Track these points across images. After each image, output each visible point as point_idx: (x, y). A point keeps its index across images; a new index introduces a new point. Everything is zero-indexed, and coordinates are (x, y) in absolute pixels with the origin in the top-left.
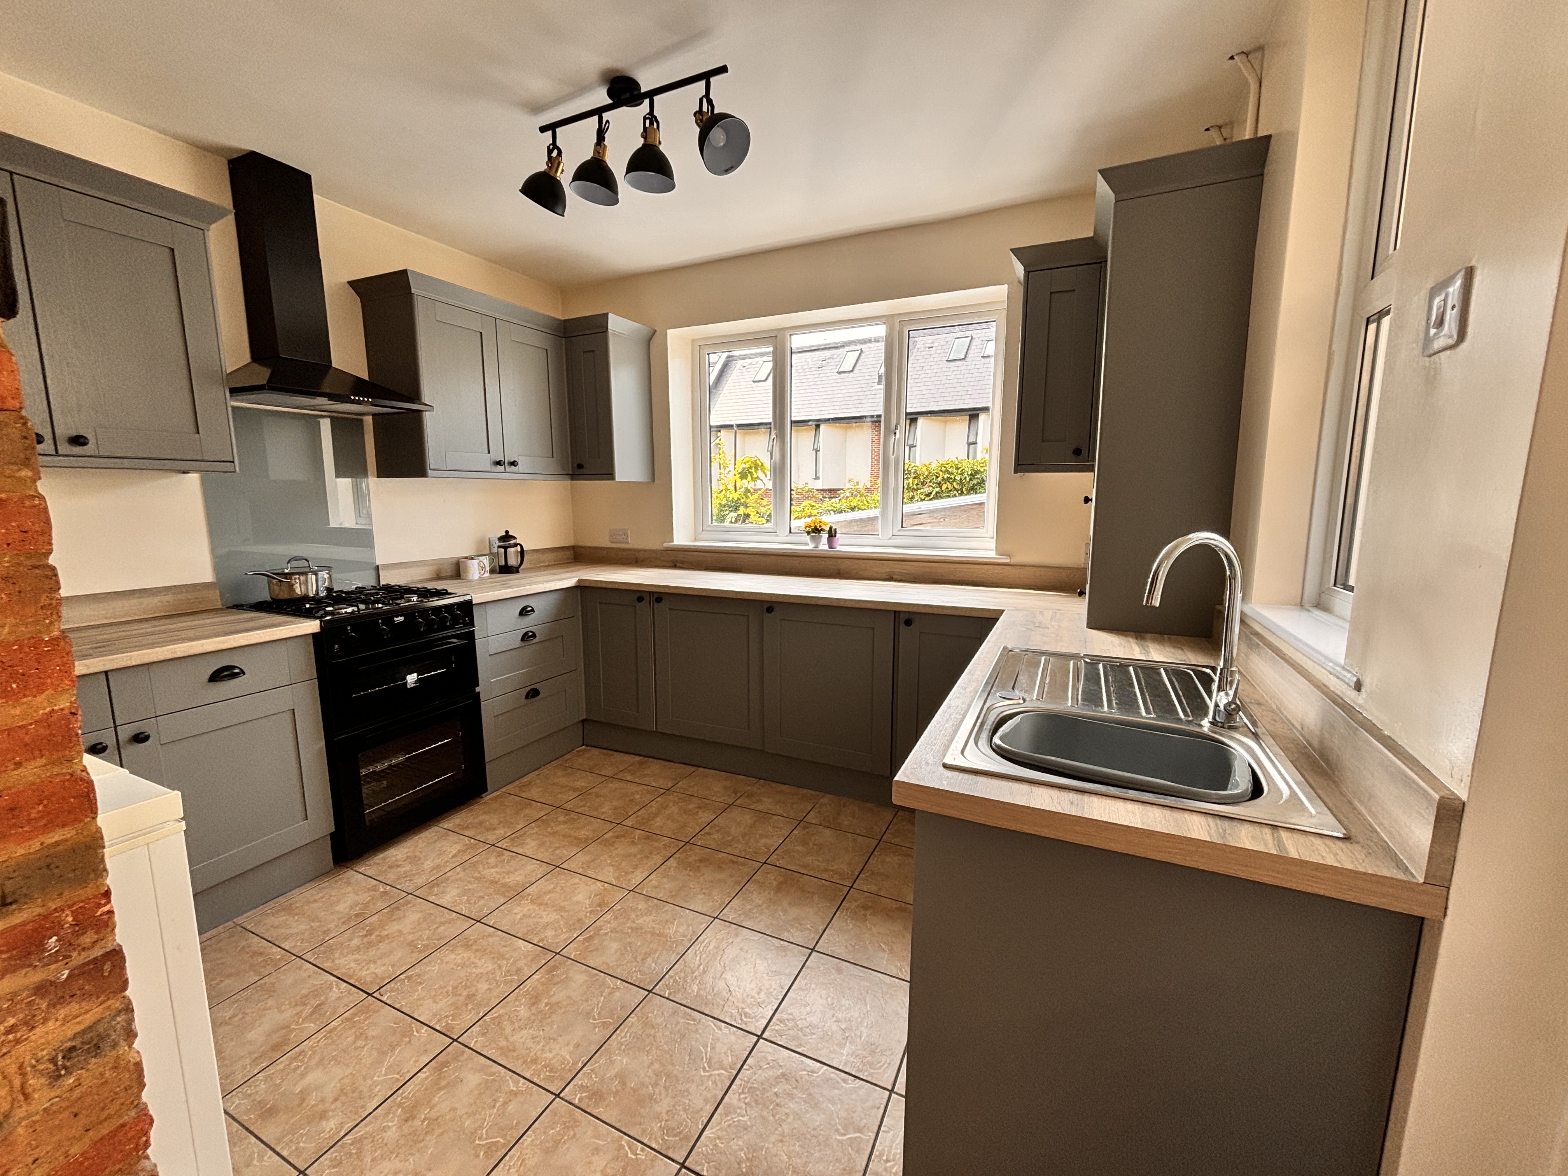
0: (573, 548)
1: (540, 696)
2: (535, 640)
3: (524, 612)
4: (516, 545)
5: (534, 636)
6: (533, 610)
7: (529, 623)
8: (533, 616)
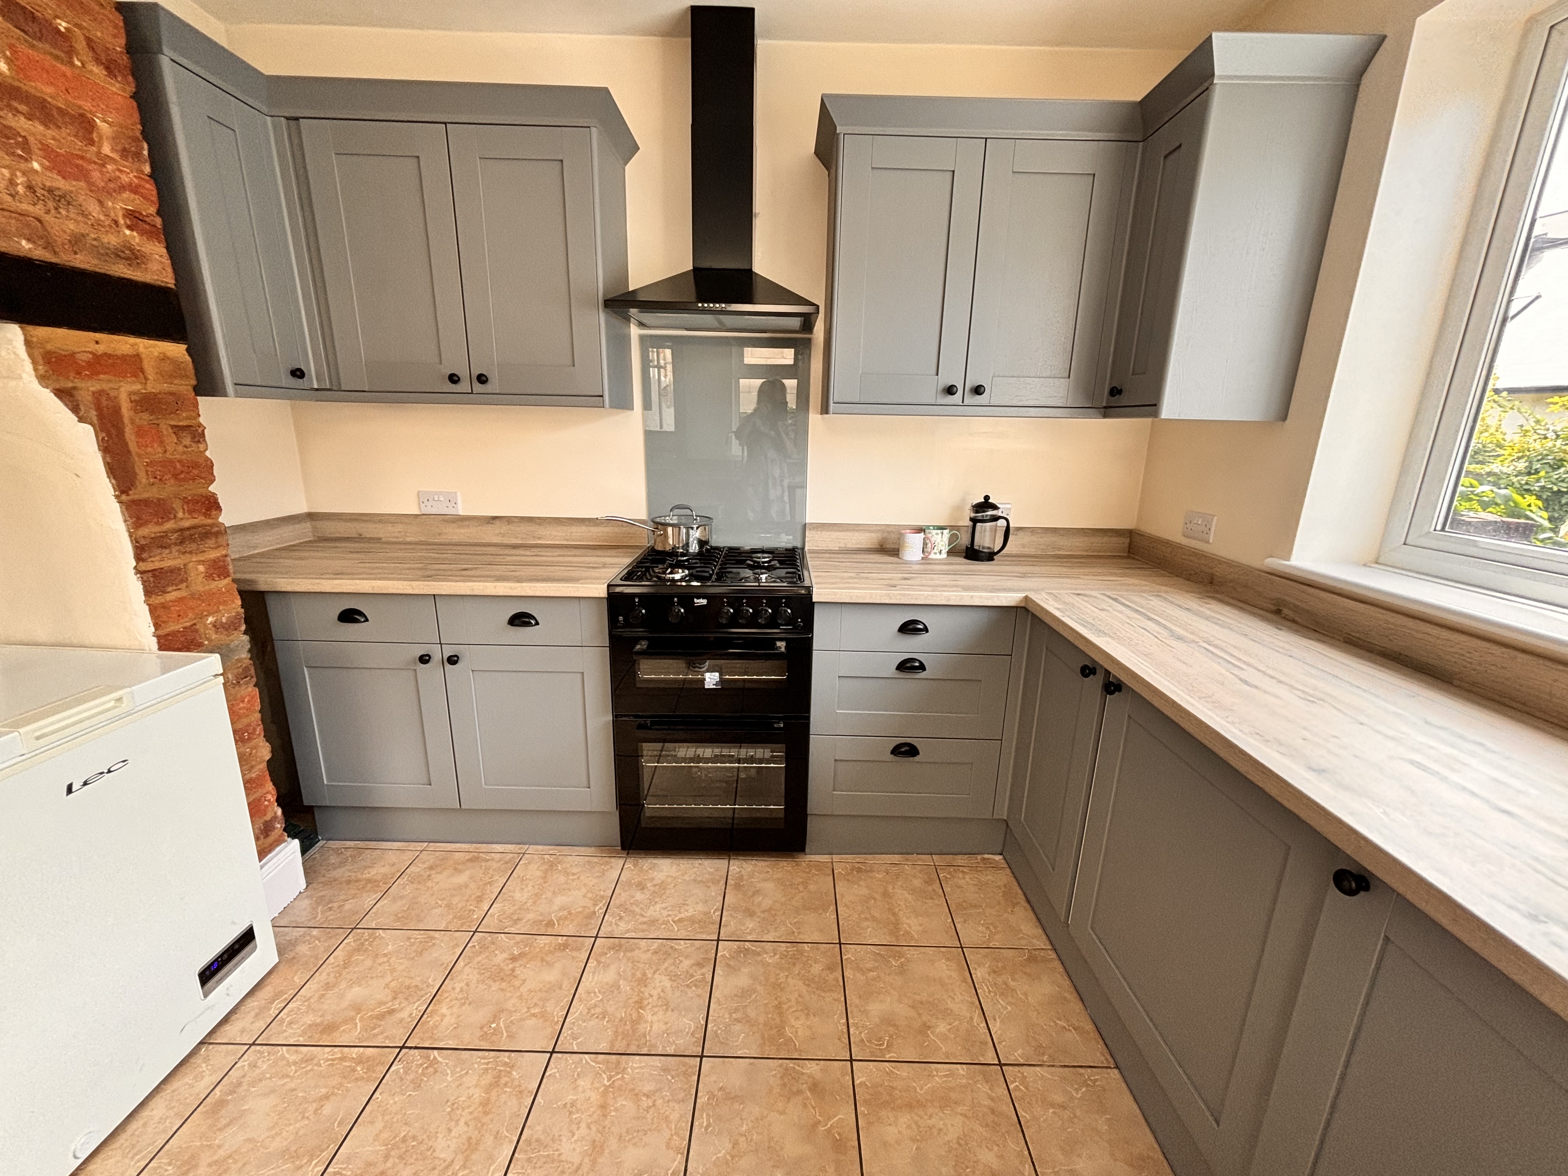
0: (1130, 534)
1: (917, 758)
2: (923, 675)
3: (909, 628)
4: (995, 519)
5: (922, 667)
6: (926, 630)
7: (912, 646)
8: (923, 637)
